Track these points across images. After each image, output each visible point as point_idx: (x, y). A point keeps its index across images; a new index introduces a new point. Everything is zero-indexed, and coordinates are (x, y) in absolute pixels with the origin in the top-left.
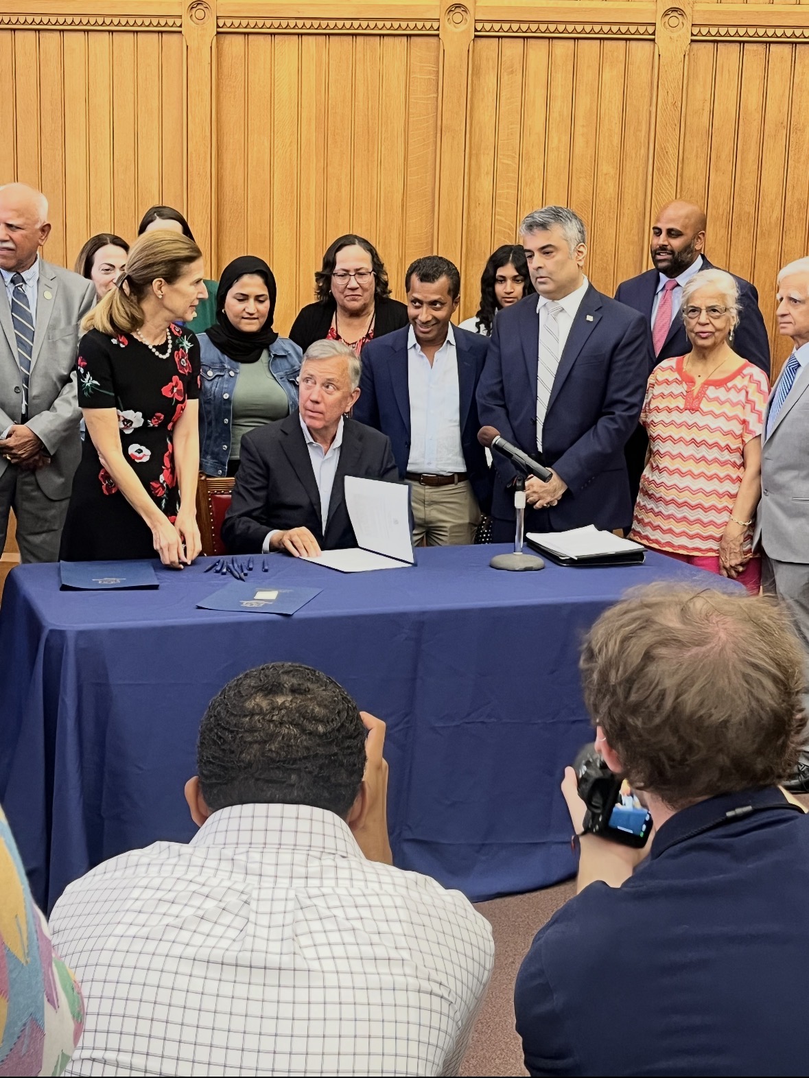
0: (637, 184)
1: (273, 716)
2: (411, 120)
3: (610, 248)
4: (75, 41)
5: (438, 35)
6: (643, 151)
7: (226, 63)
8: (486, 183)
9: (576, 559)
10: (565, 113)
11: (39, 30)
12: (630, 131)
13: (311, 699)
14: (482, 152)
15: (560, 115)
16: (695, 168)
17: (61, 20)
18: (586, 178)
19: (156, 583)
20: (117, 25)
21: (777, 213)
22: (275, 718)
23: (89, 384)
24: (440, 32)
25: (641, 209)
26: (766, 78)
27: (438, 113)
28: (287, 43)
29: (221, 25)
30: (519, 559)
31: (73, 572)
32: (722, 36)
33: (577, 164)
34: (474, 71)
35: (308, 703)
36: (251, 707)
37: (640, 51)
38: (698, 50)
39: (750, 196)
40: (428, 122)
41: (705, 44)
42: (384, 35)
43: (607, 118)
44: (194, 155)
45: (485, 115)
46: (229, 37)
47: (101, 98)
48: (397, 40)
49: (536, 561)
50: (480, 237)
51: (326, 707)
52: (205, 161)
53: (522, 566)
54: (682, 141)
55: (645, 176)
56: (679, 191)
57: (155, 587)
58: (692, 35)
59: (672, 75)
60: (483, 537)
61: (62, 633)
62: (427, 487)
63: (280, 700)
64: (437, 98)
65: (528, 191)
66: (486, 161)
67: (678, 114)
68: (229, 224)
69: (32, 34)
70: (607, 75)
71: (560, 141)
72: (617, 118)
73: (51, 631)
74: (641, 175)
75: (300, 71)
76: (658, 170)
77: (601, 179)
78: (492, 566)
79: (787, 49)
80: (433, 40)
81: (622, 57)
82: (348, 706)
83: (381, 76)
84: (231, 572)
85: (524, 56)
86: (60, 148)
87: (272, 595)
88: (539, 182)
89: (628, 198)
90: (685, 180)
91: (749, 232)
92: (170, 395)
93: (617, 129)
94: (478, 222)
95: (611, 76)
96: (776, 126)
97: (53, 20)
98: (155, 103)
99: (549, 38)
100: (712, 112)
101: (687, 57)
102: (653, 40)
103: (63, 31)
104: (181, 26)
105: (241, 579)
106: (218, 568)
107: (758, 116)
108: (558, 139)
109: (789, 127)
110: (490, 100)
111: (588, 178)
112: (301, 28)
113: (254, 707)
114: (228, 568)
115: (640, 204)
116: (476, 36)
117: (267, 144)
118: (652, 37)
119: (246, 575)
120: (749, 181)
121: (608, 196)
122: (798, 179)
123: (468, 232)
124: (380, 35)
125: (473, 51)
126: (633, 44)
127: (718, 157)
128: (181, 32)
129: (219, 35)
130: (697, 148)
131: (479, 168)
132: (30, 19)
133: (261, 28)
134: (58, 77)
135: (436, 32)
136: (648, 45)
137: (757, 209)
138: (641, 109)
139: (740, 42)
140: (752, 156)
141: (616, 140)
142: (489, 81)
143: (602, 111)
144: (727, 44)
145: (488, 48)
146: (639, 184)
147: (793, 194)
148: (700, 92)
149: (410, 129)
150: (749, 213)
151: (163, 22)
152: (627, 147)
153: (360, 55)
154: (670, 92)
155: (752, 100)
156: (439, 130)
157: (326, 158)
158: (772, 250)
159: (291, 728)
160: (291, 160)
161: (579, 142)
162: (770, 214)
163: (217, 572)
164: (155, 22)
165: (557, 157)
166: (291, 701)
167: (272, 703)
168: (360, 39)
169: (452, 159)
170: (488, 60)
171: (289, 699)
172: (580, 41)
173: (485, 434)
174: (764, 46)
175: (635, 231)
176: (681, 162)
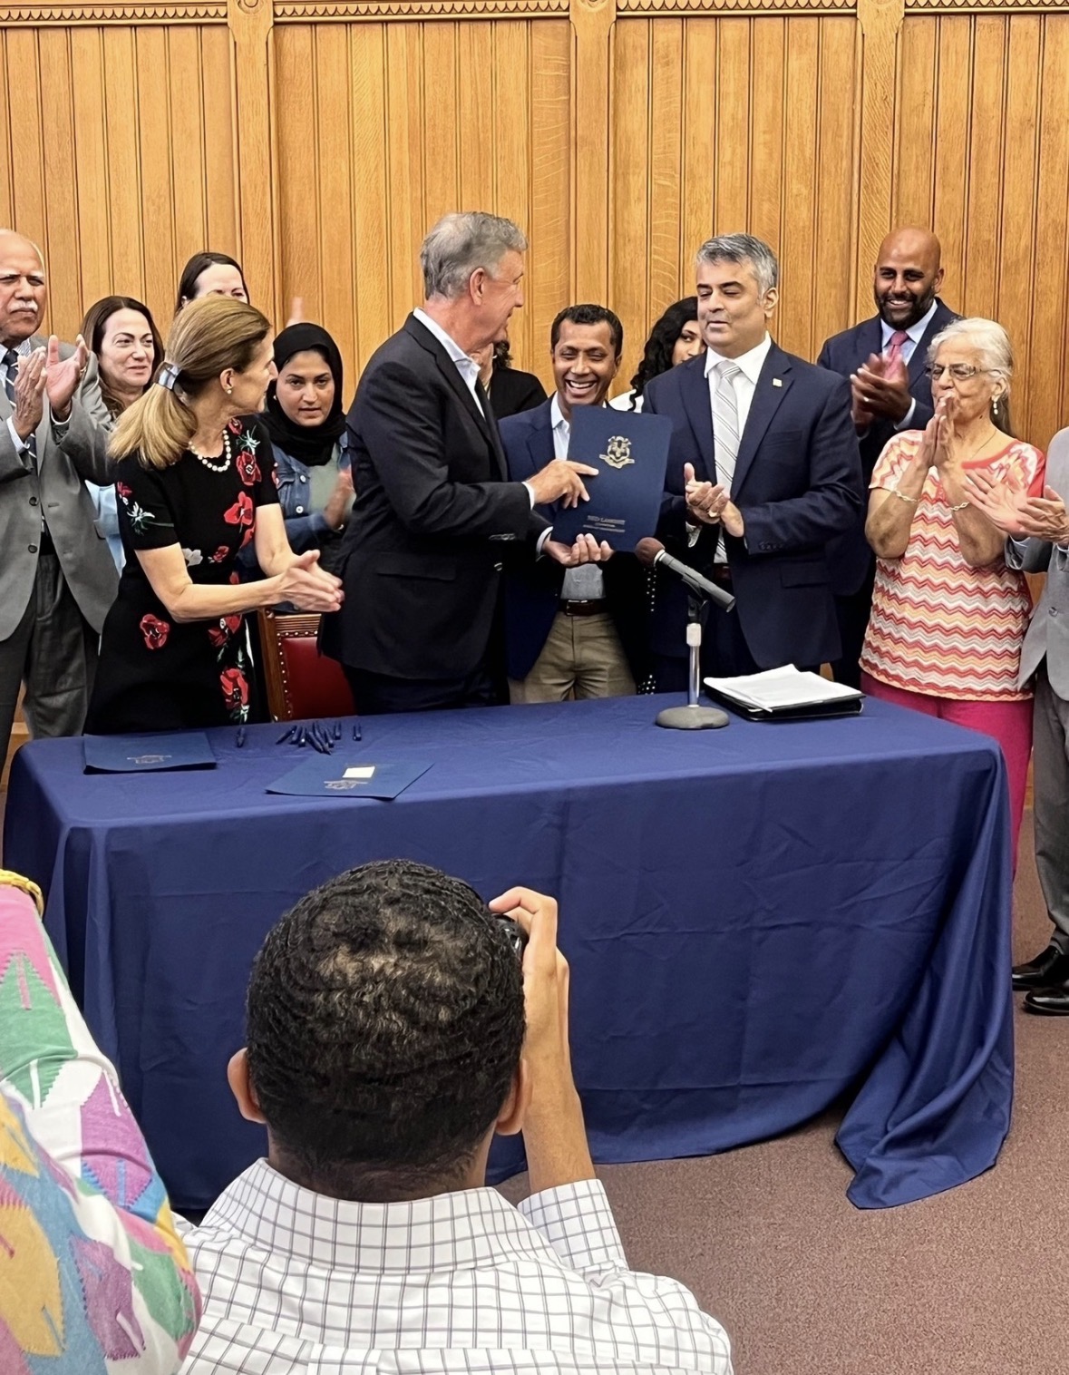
0: (839, 208)
1: (364, 994)
2: (535, 130)
3: (805, 293)
4: (86, 41)
5: (567, 18)
6: (845, 164)
7: (288, 62)
8: (637, 212)
9: (771, 711)
10: (740, 117)
11: (38, 28)
12: (828, 139)
13: (429, 959)
14: (631, 170)
15: (733, 119)
16: (914, 184)
17: (67, 13)
18: (771, 201)
19: (212, 760)
20: (141, 18)
21: (1025, 241)
22: (366, 999)
23: (138, 519)
24: (571, 13)
25: (845, 240)
26: (1005, 61)
27: (570, 124)
28: (367, 35)
29: (279, 13)
30: (695, 714)
31: (102, 749)
32: (946, 7)
33: (758, 181)
34: (618, 63)
35: (424, 966)
36: (328, 973)
37: (837, 30)
38: (914, 26)
39: (989, 219)
40: (557, 133)
41: (924, 18)
42: (496, 20)
43: (796, 120)
44: (248, 188)
45: (633, 120)
46: (290, 29)
47: (123, 116)
48: (513, 25)
49: (716, 715)
50: (632, 284)
51: (454, 972)
52: (264, 194)
53: (698, 722)
54: (896, 148)
55: (849, 197)
56: (894, 214)
57: (211, 766)
58: (906, 6)
59: (882, 58)
60: (647, 685)
61: (86, 832)
62: (576, 618)
63: (376, 963)
64: (569, 100)
65: (693, 221)
66: (637, 181)
67: (890, 112)
68: (298, 278)
69: (29, 33)
70: (794, 64)
71: (734, 152)
72: (809, 121)
73: (73, 830)
74: (843, 196)
75: (386, 71)
76: (866, 187)
77: (791, 202)
78: (658, 724)
79: (1033, 22)
80: (561, 25)
81: (813, 38)
82: (493, 960)
83: (493, 75)
84: (312, 743)
85: (684, 40)
86: (70, 182)
87: (366, 772)
88: (708, 209)
89: (827, 225)
90: (903, 200)
91: (990, 267)
92: (235, 521)
93: (809, 137)
94: (628, 265)
95: (800, 64)
96: (1021, 124)
97: (57, 13)
98: (195, 122)
99: (716, 17)
100: (936, 108)
101: (900, 36)
102: (854, 15)
103: (70, 27)
104: (226, 16)
105: (325, 752)
106: (294, 738)
107: (997, 113)
108: (731, 151)
109: (1040, 125)
110: (640, 101)
111: (773, 200)
112: (386, 14)
113: (332, 974)
114: (308, 738)
115: (844, 234)
116: (619, 18)
117: (345, 169)
118: (853, 11)
119: (331, 746)
120: (989, 196)
121: (801, 224)
122: (1053, 194)
123: (615, 279)
124: (491, 20)
125: (615, 37)
126: (828, 21)
127: (946, 168)
128: (226, 24)
129: (278, 27)
130: (917, 156)
131: (628, 192)
132: (25, 14)
133: (333, 15)
134: (64, 88)
135: (566, 14)
136: (847, 22)
137: (999, 237)
138: (841, 107)
139: (970, 14)
140: (990, 166)
141: (809, 151)
142: (638, 75)
143: (790, 113)
144: (953, 17)
145: (635, 33)
146: (842, 206)
147: (1047, 215)
148: (919, 81)
149: (535, 143)
150: (989, 241)
151: (202, 11)
152: (824, 158)
153: (464, 47)
154: (878, 84)
155: (989, 91)
156: (572, 144)
157: (423, 183)
158: (1021, 290)
159: (394, 1018)
160: (377, 188)
161: (760, 154)
162: (1015, 240)
163: (293, 743)
164: (191, 11)
165: (731, 175)
166: (396, 965)
167: (364, 968)
168: (464, 26)
169: (590, 182)
170: (635, 48)
171: (392, 961)
172: (757, 20)
173: (646, 548)
174: (1002, 18)
175: (838, 269)
176: (897, 177)
